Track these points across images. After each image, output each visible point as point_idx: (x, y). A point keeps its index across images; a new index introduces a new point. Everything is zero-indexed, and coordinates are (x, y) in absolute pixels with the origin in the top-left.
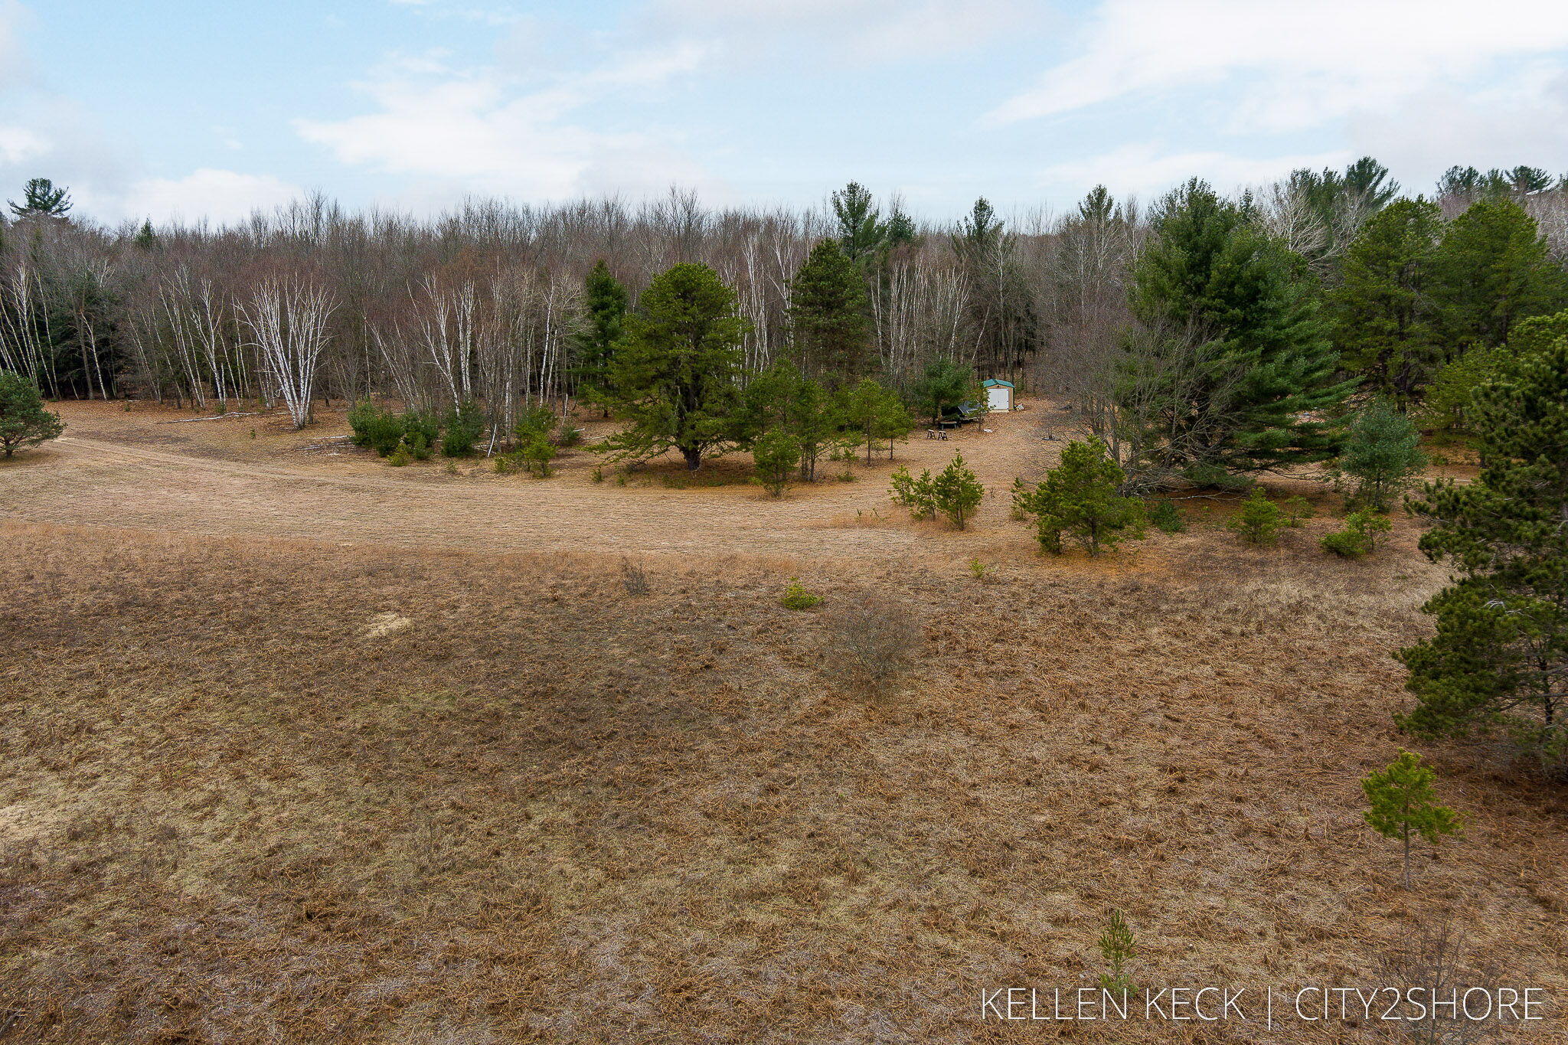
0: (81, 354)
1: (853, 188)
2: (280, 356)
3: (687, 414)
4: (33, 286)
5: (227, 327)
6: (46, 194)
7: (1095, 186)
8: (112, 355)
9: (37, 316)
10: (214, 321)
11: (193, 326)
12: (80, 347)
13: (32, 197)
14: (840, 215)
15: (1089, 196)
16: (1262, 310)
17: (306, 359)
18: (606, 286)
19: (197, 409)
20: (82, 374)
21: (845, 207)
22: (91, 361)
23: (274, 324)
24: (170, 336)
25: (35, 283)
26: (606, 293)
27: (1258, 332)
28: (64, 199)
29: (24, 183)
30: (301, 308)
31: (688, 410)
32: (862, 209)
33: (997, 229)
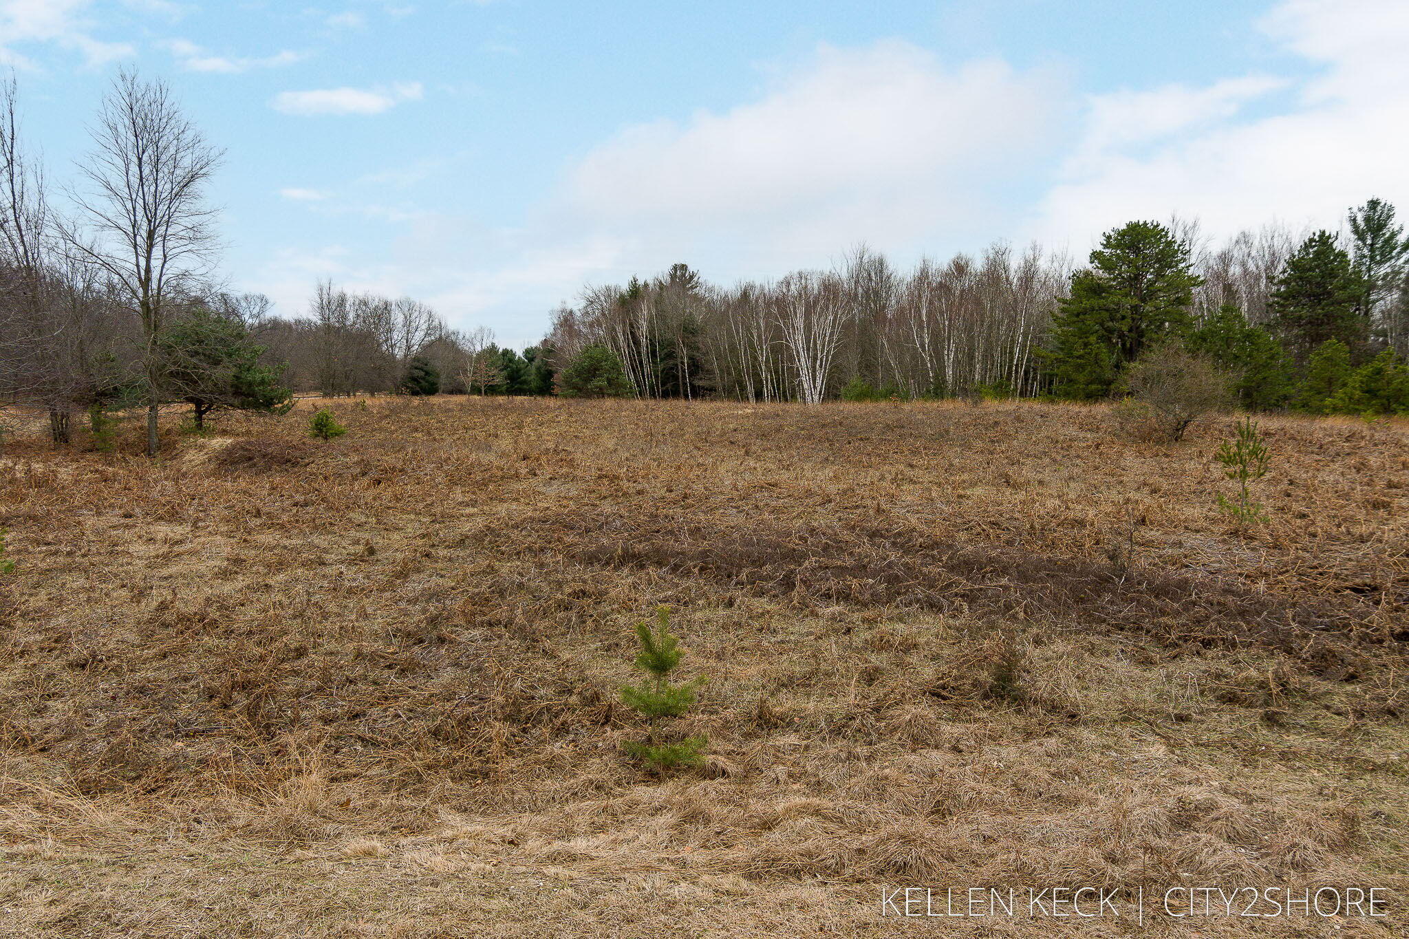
0: (677, 371)
1: (1373, 204)
2: (803, 354)
4: (650, 320)
6: (683, 275)
8: (695, 367)
10: (767, 338)
11: (750, 343)
12: (677, 365)
13: (673, 277)
14: (1356, 232)
17: (821, 354)
22: (684, 375)
23: (800, 323)
24: (734, 349)
25: (652, 315)
28: (695, 279)
29: (668, 267)
32: (1382, 225)
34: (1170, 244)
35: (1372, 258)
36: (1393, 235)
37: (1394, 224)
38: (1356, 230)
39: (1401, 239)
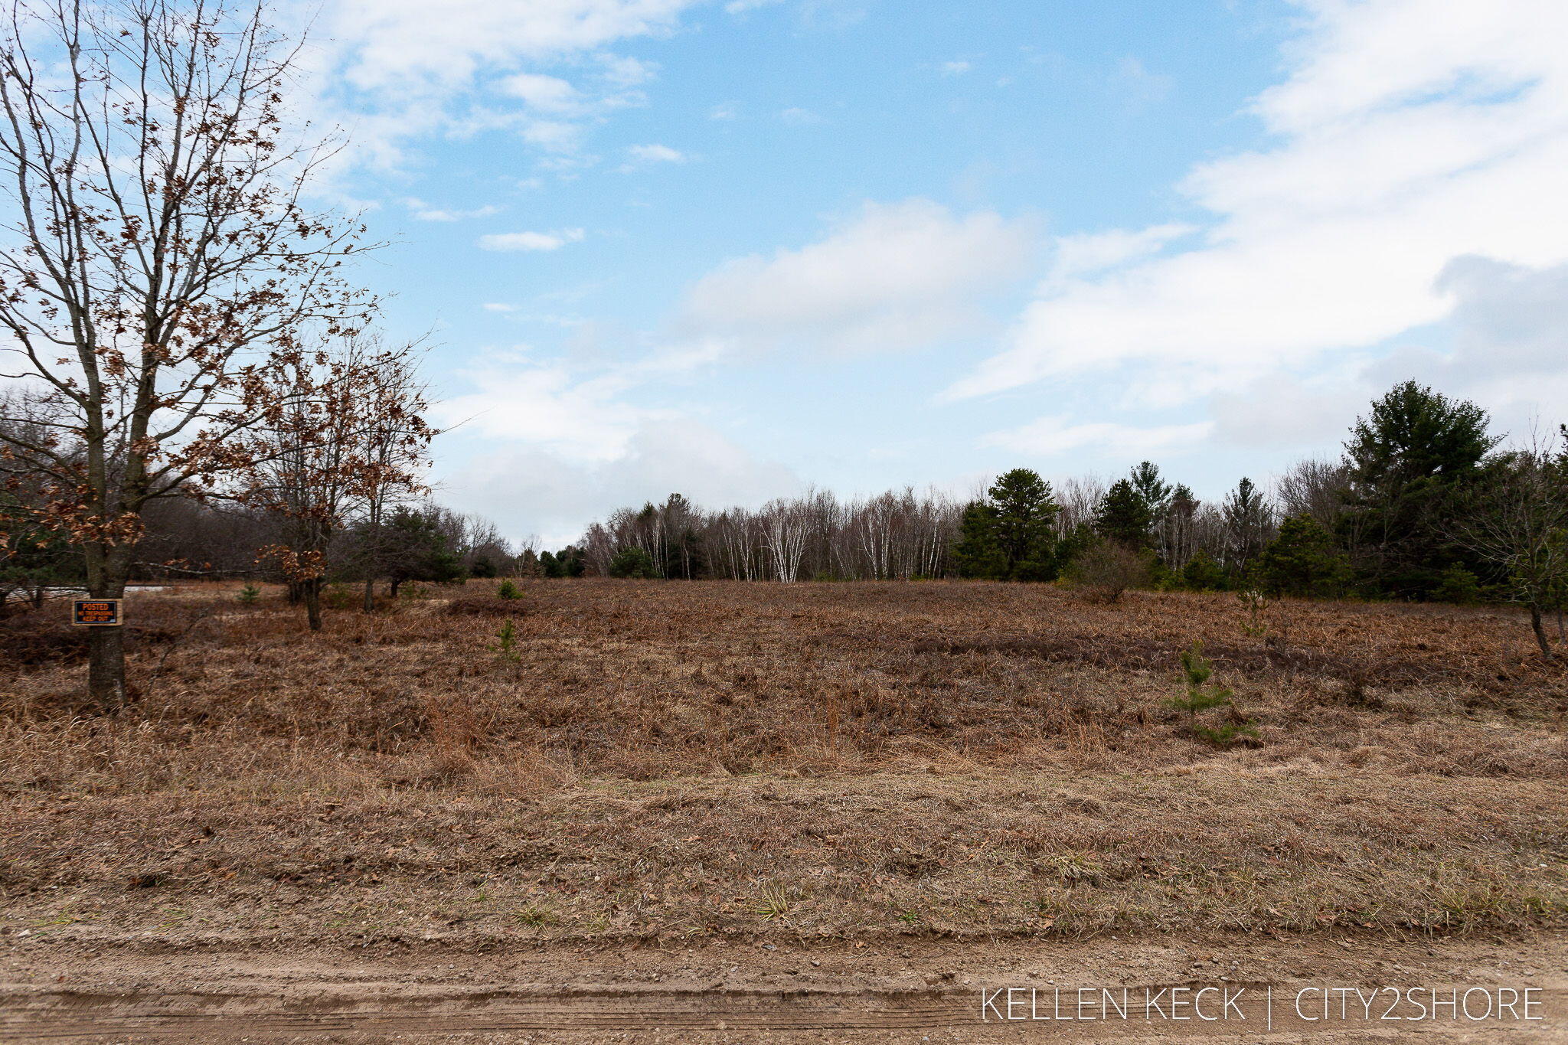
0: (681, 562)
1: (1146, 465)
2: (781, 556)
3: (1015, 561)
4: (662, 531)
5: (757, 553)
6: (678, 501)
8: (695, 562)
9: (663, 548)
10: (749, 542)
11: (738, 547)
12: (681, 560)
13: (671, 502)
14: (1135, 478)
17: (794, 557)
20: (679, 568)
21: (1140, 478)
22: (686, 564)
23: (779, 536)
24: (725, 554)
25: (663, 528)
32: (1152, 478)
33: (1258, 498)
34: (1040, 483)
35: (1148, 498)
36: (1159, 484)
37: (1159, 478)
38: (1137, 481)
39: (1163, 487)
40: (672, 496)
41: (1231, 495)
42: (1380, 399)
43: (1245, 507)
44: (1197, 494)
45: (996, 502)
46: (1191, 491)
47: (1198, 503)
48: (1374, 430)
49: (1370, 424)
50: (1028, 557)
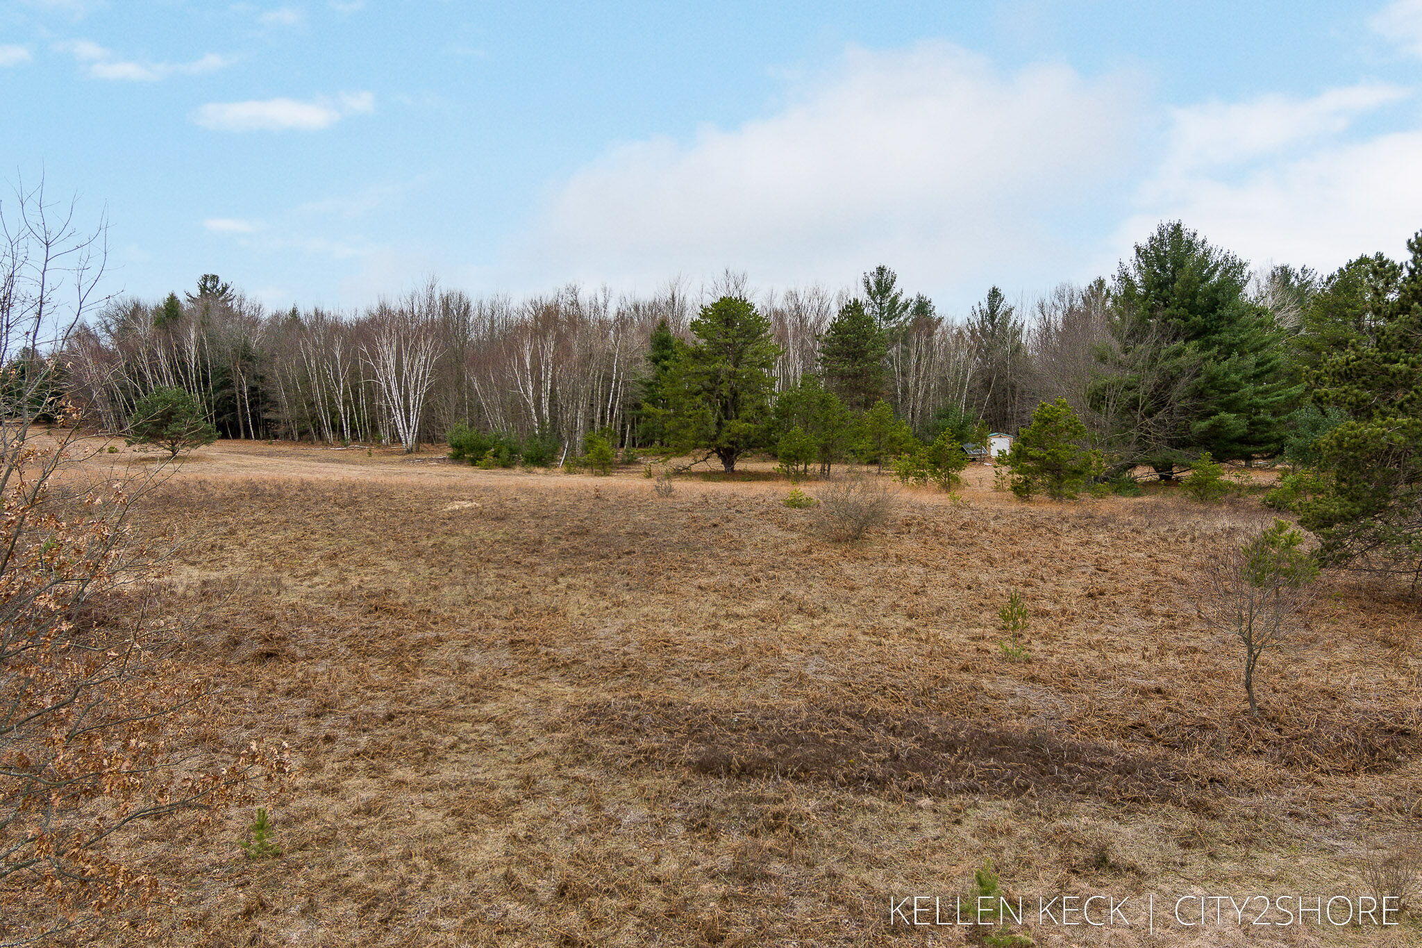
0: (236, 401)
1: (881, 270)
2: (395, 393)
3: (725, 421)
4: (200, 344)
5: (355, 374)
6: (215, 287)
7: (1095, 278)
8: (259, 398)
9: (203, 372)
10: (344, 370)
11: (325, 375)
12: (235, 395)
13: (203, 289)
14: (869, 293)
15: (1090, 287)
16: (1220, 318)
17: (415, 394)
18: (666, 341)
19: (327, 444)
20: (235, 417)
21: (874, 288)
22: (243, 407)
23: (391, 362)
24: (306, 381)
25: (202, 340)
26: (667, 347)
27: (1216, 337)
28: (228, 291)
29: (198, 277)
30: (414, 351)
31: (726, 418)
32: (888, 289)
33: (1008, 314)
35: (882, 315)
36: (896, 296)
37: (895, 290)
38: (869, 291)
39: (902, 300)
40: (206, 278)
41: (977, 309)
42: (1144, 242)
43: (992, 325)
44: (939, 309)
45: (702, 342)
46: (933, 304)
47: (940, 320)
48: (1137, 280)
49: (1132, 272)
50: (742, 414)
